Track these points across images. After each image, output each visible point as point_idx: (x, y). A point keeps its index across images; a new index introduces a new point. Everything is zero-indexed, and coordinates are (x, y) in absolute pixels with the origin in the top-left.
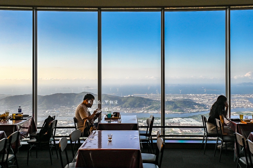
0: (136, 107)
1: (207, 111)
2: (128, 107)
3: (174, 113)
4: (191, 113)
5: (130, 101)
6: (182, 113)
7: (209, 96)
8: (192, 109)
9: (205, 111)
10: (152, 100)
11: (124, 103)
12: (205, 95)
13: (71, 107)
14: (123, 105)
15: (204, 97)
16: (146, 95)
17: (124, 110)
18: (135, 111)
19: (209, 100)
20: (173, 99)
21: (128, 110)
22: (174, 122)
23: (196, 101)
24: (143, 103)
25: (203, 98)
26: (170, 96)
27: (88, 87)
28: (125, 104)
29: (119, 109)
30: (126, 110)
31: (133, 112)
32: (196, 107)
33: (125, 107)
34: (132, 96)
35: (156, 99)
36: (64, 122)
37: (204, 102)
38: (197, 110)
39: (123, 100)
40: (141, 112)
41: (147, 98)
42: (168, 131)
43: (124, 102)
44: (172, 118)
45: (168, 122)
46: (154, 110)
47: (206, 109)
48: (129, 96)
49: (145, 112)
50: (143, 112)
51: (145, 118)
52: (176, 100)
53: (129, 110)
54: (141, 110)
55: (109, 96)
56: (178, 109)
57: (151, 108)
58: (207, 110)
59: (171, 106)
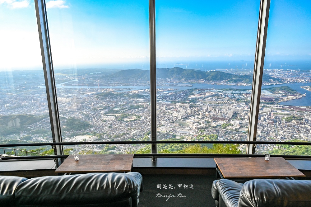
0: (217, 80)
1: (281, 84)
2: (210, 80)
4: (266, 85)
5: (212, 74)
7: (285, 71)
8: (267, 82)
9: (280, 84)
10: (232, 74)
11: (207, 77)
12: (281, 70)
13: (165, 79)
14: (207, 78)
15: (280, 72)
16: (226, 70)
17: (207, 82)
18: (216, 83)
19: (284, 75)
21: (210, 82)
22: (249, 93)
23: (272, 75)
24: (224, 77)
25: (279, 72)
26: (248, 71)
27: (178, 63)
29: (203, 81)
30: (208, 82)
31: (214, 84)
32: (272, 80)
33: (208, 80)
34: (214, 70)
35: (235, 73)
36: (161, 90)
37: (279, 76)
38: (271, 84)
39: (206, 74)
40: (222, 84)
41: (227, 72)
42: (244, 100)
43: (208, 75)
44: (248, 90)
45: (244, 93)
46: (233, 83)
47: (281, 82)
48: (212, 71)
49: (225, 84)
51: (224, 89)
53: (212, 82)
54: (221, 82)
55: (195, 71)
57: (230, 81)
58: (282, 83)
59: (248, 80)
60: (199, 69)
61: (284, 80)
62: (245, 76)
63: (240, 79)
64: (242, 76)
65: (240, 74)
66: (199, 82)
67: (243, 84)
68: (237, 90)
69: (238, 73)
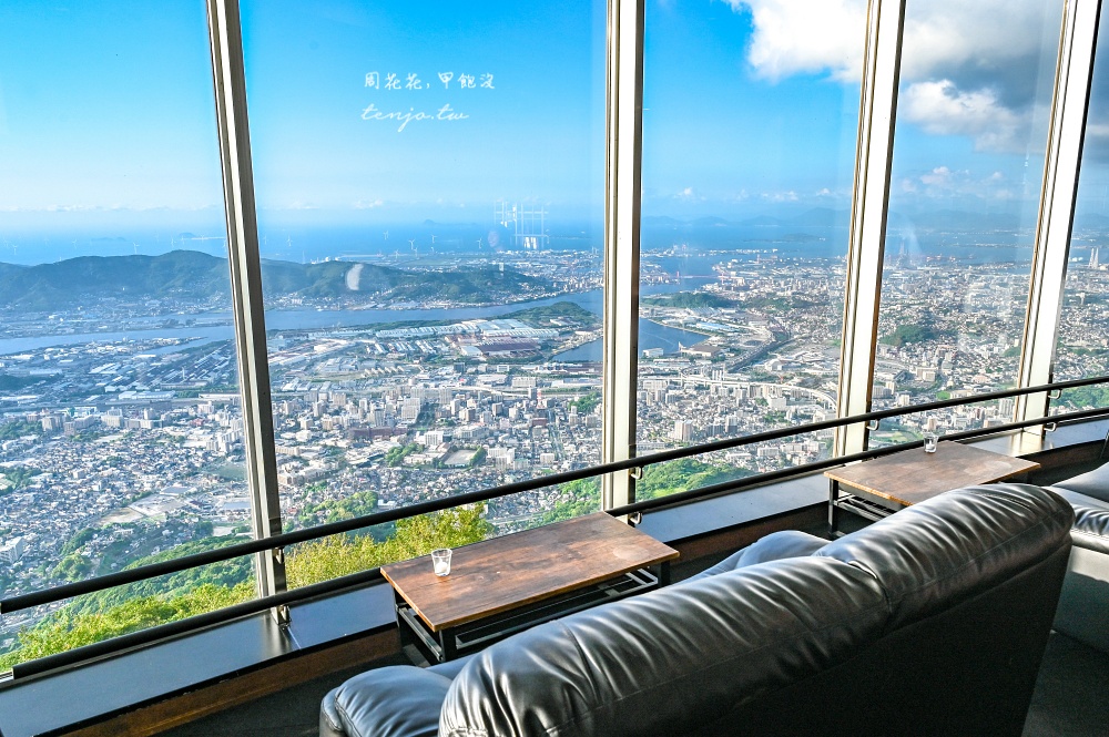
1: (553, 297)
2: (326, 295)
4: (511, 303)
6: (486, 307)
7: (559, 254)
8: (515, 293)
9: (549, 297)
10: (400, 272)
11: (313, 283)
12: (548, 252)
13: (136, 301)
14: (312, 289)
17: (315, 303)
18: (349, 306)
19: (559, 268)
20: (459, 268)
21: (326, 303)
22: (464, 332)
23: (525, 270)
25: (544, 260)
26: (452, 258)
27: (188, 235)
28: (315, 285)
29: (299, 301)
30: (320, 303)
31: (342, 307)
32: (525, 286)
33: (317, 293)
35: (411, 267)
36: (120, 349)
37: (546, 272)
38: (526, 296)
39: (308, 272)
40: (369, 306)
41: (383, 264)
42: (449, 358)
43: (314, 278)
44: (459, 321)
45: (448, 332)
46: (407, 300)
47: (552, 291)
48: (327, 260)
49: (381, 306)
50: (375, 307)
52: (469, 268)
53: (331, 303)
54: (368, 301)
56: (474, 296)
57: (396, 295)
58: (555, 294)
59: (454, 288)
61: (559, 283)
62: (445, 274)
63: (430, 288)
64: (433, 277)
65: (428, 267)
66: (281, 305)
67: (441, 304)
68: (423, 324)
69: (419, 266)
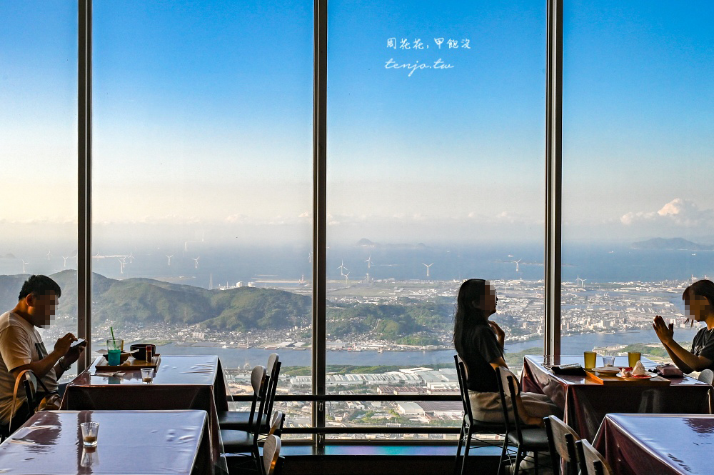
0: (264, 328)
1: (522, 342)
2: (234, 329)
3: (405, 351)
5: (241, 302)
6: (433, 350)
7: (532, 286)
9: (517, 341)
11: (219, 314)
12: (517, 282)
14: (217, 321)
15: (512, 289)
16: (300, 282)
17: (220, 338)
18: (260, 343)
19: (531, 303)
20: (399, 299)
21: (233, 338)
22: (402, 382)
24: (292, 312)
25: (510, 292)
26: (391, 287)
28: (222, 315)
29: (201, 335)
30: (224, 338)
31: (253, 345)
33: (223, 326)
34: (249, 285)
35: (339, 297)
39: (214, 302)
40: (284, 344)
41: (305, 293)
43: (220, 309)
44: (397, 369)
45: (382, 382)
47: (521, 333)
48: (238, 285)
49: (299, 344)
50: (292, 345)
51: (295, 368)
52: (412, 301)
53: (239, 338)
54: (283, 338)
55: (163, 286)
56: (417, 336)
58: (524, 337)
59: (392, 325)
60: (180, 279)
61: (530, 323)
62: (382, 308)
63: (361, 324)
64: (367, 311)
65: (361, 297)
66: (180, 339)
67: (374, 345)
68: (350, 369)
69: (349, 296)
